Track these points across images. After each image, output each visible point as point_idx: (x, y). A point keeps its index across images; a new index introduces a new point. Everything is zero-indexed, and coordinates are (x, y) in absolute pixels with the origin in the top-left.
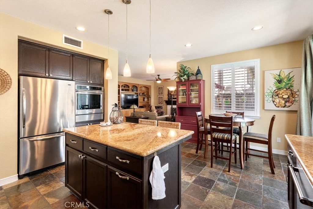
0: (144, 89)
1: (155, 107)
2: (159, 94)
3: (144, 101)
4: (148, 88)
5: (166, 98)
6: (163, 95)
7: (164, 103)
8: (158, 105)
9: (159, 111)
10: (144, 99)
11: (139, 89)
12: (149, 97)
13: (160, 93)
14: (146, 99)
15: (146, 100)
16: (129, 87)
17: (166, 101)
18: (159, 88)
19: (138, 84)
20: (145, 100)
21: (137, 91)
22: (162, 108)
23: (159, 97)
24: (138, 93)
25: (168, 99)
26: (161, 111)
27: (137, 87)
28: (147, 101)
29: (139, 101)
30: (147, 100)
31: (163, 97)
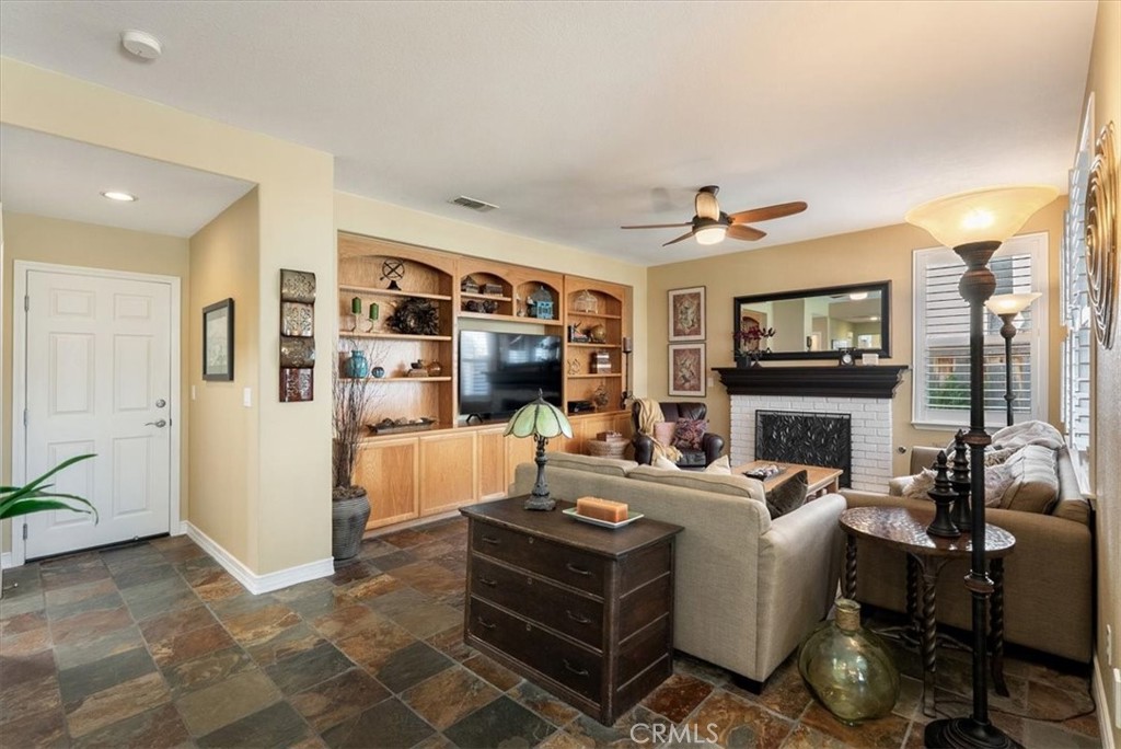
0: (591, 305)
2: (677, 333)
3: (592, 370)
4: (612, 300)
5: (718, 350)
6: (702, 337)
8: (672, 392)
9: (689, 435)
10: (593, 360)
11: (565, 306)
12: (619, 350)
13: (685, 326)
14: (603, 362)
15: (603, 370)
16: (506, 288)
17: (721, 371)
18: (677, 299)
19: (564, 276)
20: (599, 366)
21: (556, 317)
22: (702, 417)
23: (676, 352)
24: (561, 327)
25: (738, 357)
26: (699, 432)
27: (554, 294)
28: (612, 370)
29: (566, 376)
30: (609, 366)
31: (702, 346)
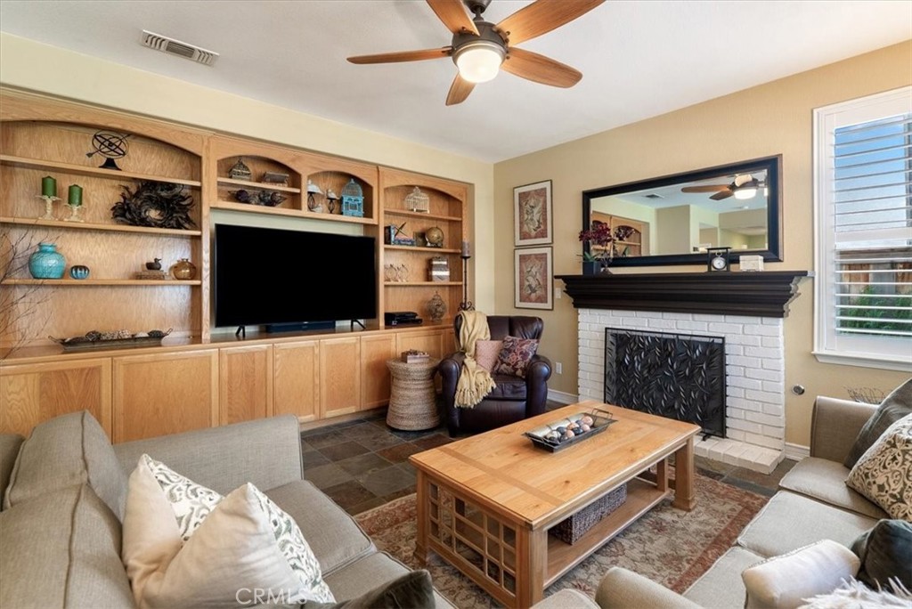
0: (423, 203)
1: (490, 319)
2: (524, 236)
3: (429, 278)
4: (451, 200)
5: (567, 256)
6: (548, 240)
7: (559, 293)
8: (519, 304)
9: (512, 358)
10: (429, 267)
11: (380, 203)
12: (459, 258)
13: (531, 228)
14: (440, 268)
15: (440, 277)
16: (295, 179)
17: (566, 279)
18: (523, 196)
19: (377, 166)
20: (435, 273)
21: (368, 212)
22: (537, 335)
23: (523, 258)
24: (376, 227)
25: (587, 264)
26: (524, 355)
27: (367, 188)
28: (451, 278)
29: (382, 283)
30: (447, 273)
31: (547, 250)
